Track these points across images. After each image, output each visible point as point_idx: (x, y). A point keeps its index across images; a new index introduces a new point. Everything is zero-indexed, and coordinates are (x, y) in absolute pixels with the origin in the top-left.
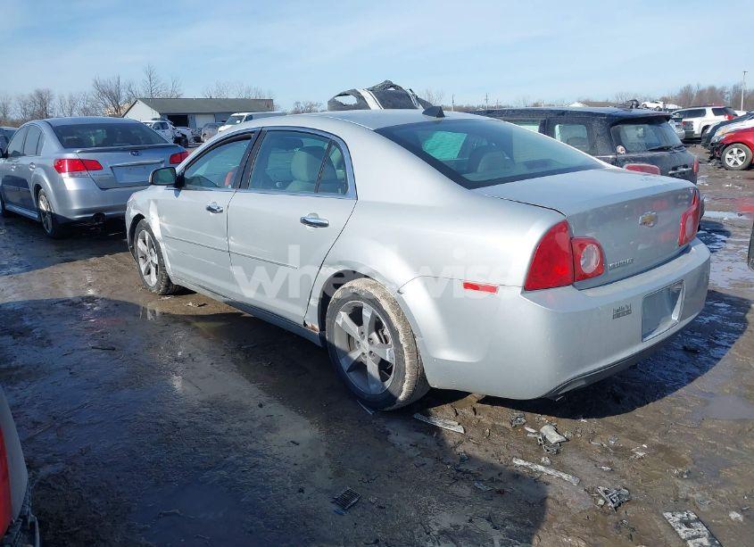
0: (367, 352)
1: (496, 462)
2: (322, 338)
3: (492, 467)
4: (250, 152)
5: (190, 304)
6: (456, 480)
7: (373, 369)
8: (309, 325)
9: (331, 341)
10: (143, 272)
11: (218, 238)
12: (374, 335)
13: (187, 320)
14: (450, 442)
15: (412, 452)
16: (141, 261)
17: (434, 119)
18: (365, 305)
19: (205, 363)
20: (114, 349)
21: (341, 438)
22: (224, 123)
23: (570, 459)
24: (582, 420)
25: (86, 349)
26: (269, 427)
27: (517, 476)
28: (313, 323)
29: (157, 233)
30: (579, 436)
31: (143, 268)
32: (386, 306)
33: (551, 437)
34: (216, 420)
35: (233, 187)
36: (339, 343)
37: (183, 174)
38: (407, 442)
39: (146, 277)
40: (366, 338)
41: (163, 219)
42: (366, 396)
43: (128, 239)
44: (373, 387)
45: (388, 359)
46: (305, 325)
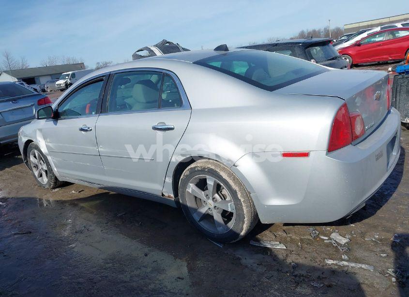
0: (212, 207)
1: (316, 265)
2: (177, 202)
3: (314, 269)
4: (105, 89)
5: (73, 192)
6: (297, 284)
7: (218, 217)
8: (166, 195)
9: (185, 203)
10: (37, 176)
11: (91, 148)
12: (216, 196)
13: (74, 203)
14: (281, 257)
15: (260, 269)
16: (34, 169)
17: (224, 52)
18: (207, 177)
19: (97, 231)
20: (30, 233)
21: (210, 269)
22: (58, 79)
23: (359, 253)
24: (351, 225)
25: (10, 236)
26: (159, 270)
27: (333, 272)
28: (169, 193)
29: (44, 150)
30: (355, 236)
31: (36, 173)
32: (224, 176)
33: (341, 240)
34: (120, 272)
35: (96, 113)
36: (190, 203)
37: (57, 110)
38: (254, 263)
39: (40, 179)
40: (211, 198)
41: (48, 140)
42: (216, 236)
43: (22, 156)
44: (220, 229)
45: (230, 210)
46: (163, 195)
